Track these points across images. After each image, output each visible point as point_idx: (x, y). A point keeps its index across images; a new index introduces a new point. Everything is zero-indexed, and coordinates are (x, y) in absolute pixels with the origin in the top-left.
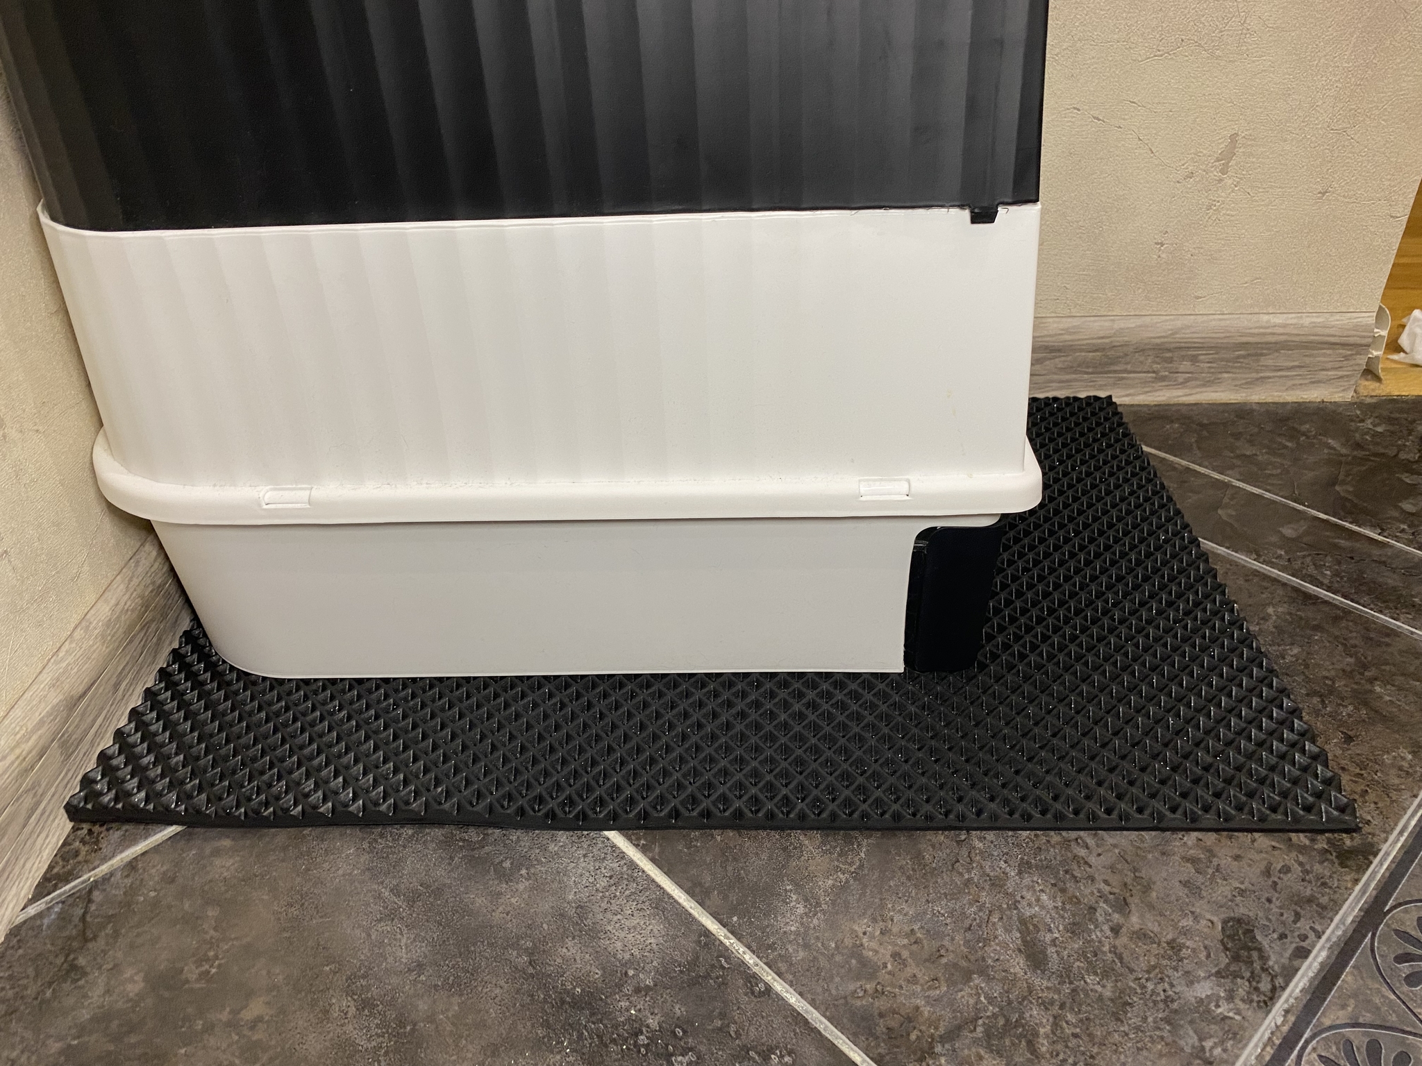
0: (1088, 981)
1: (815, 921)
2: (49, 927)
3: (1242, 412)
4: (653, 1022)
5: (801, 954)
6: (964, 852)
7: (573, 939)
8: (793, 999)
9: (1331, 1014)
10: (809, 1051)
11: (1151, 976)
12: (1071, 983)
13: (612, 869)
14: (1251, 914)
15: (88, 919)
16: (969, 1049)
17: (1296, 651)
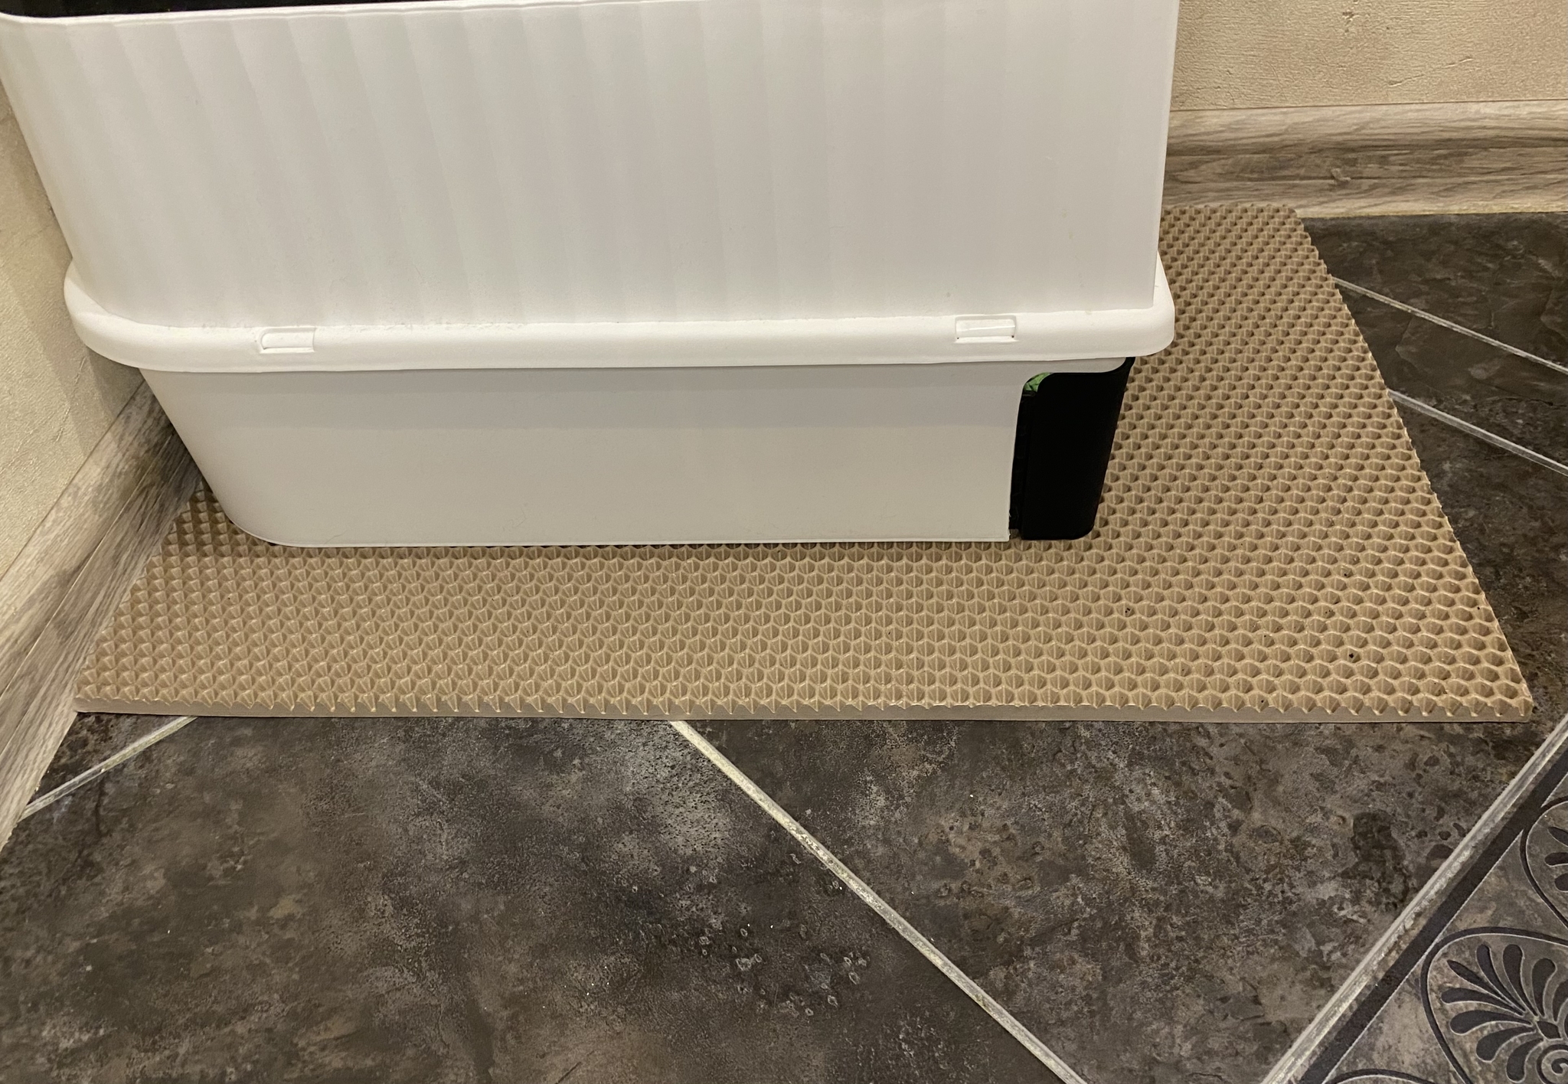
0: (1199, 881)
1: (897, 815)
2: (59, 821)
3: (1436, 227)
4: (715, 922)
5: (881, 850)
6: (1068, 742)
7: (631, 833)
8: (870, 898)
9: (1468, 918)
10: (887, 953)
11: (1270, 876)
12: (1179, 883)
13: (674, 759)
14: (1388, 810)
15: (102, 812)
16: (1062, 952)
17: (1471, 513)
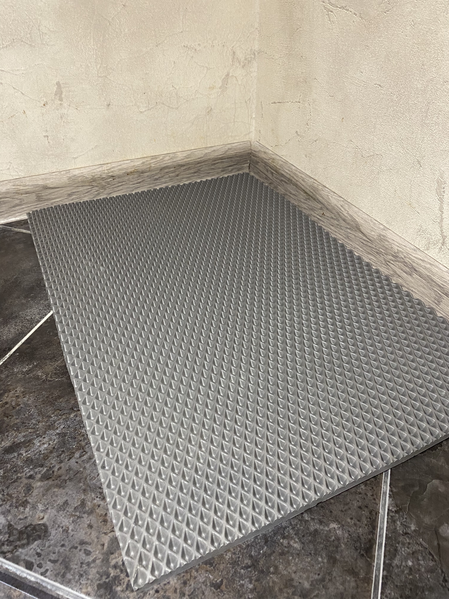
14: (51, 537)
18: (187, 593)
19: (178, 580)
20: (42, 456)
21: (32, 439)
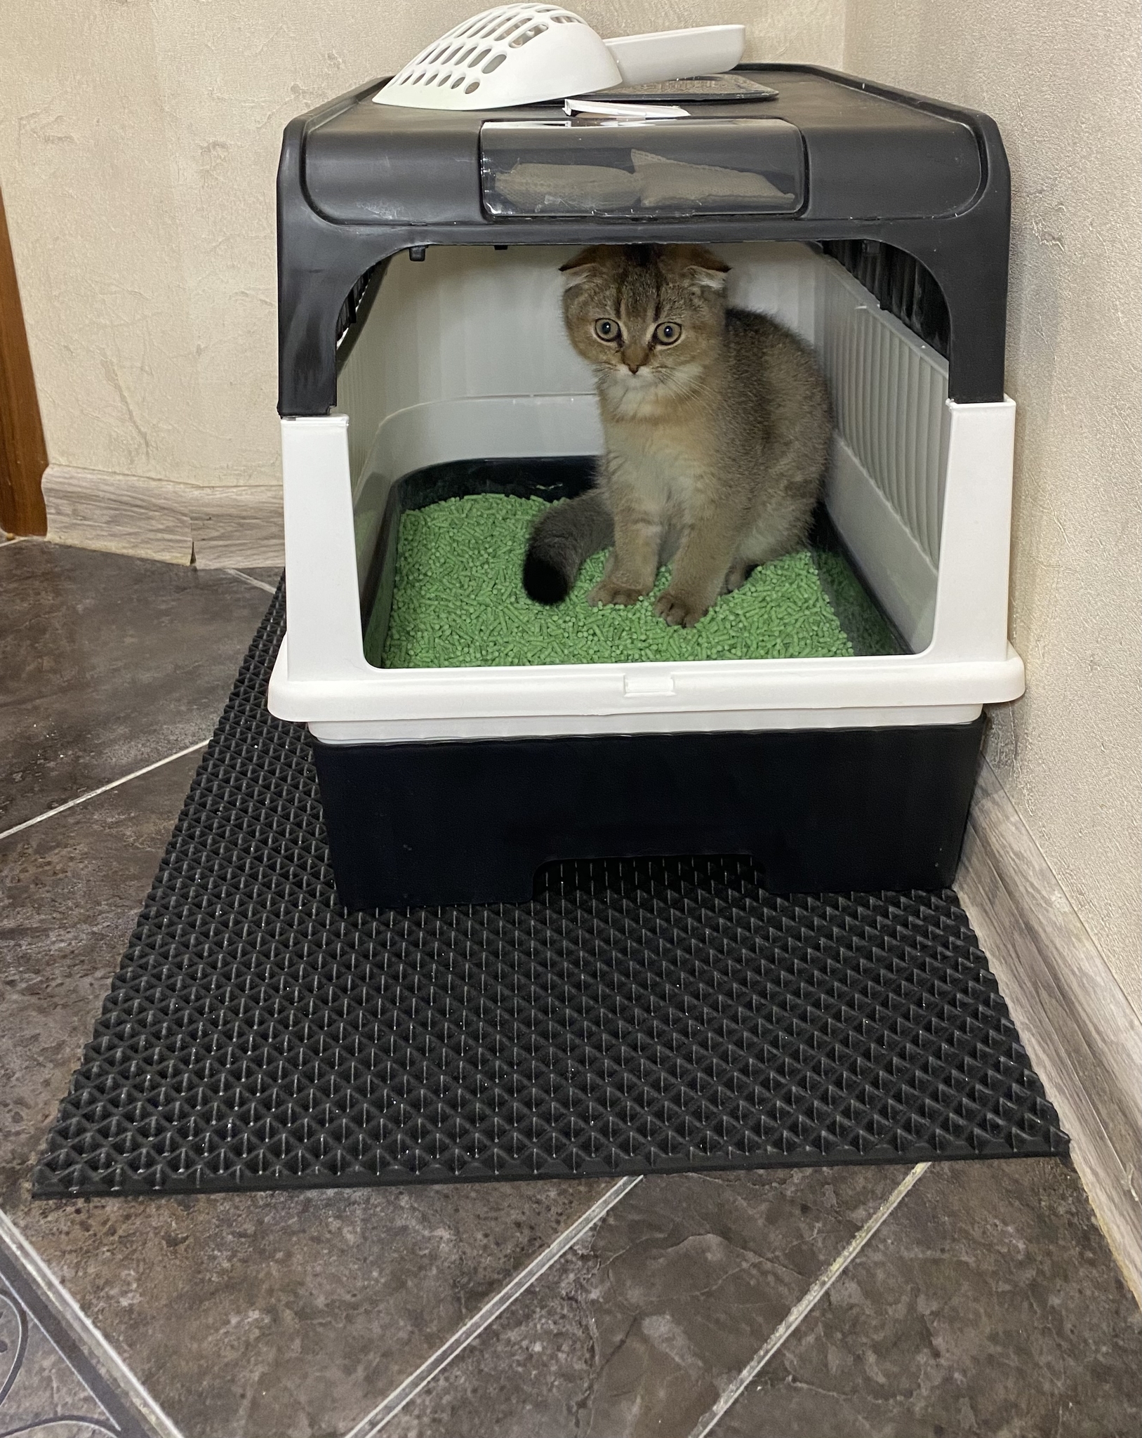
8: (39, 819)
15: (217, 586)
18: (120, 1232)
19: (119, 1208)
20: (47, 958)
21: (50, 929)
